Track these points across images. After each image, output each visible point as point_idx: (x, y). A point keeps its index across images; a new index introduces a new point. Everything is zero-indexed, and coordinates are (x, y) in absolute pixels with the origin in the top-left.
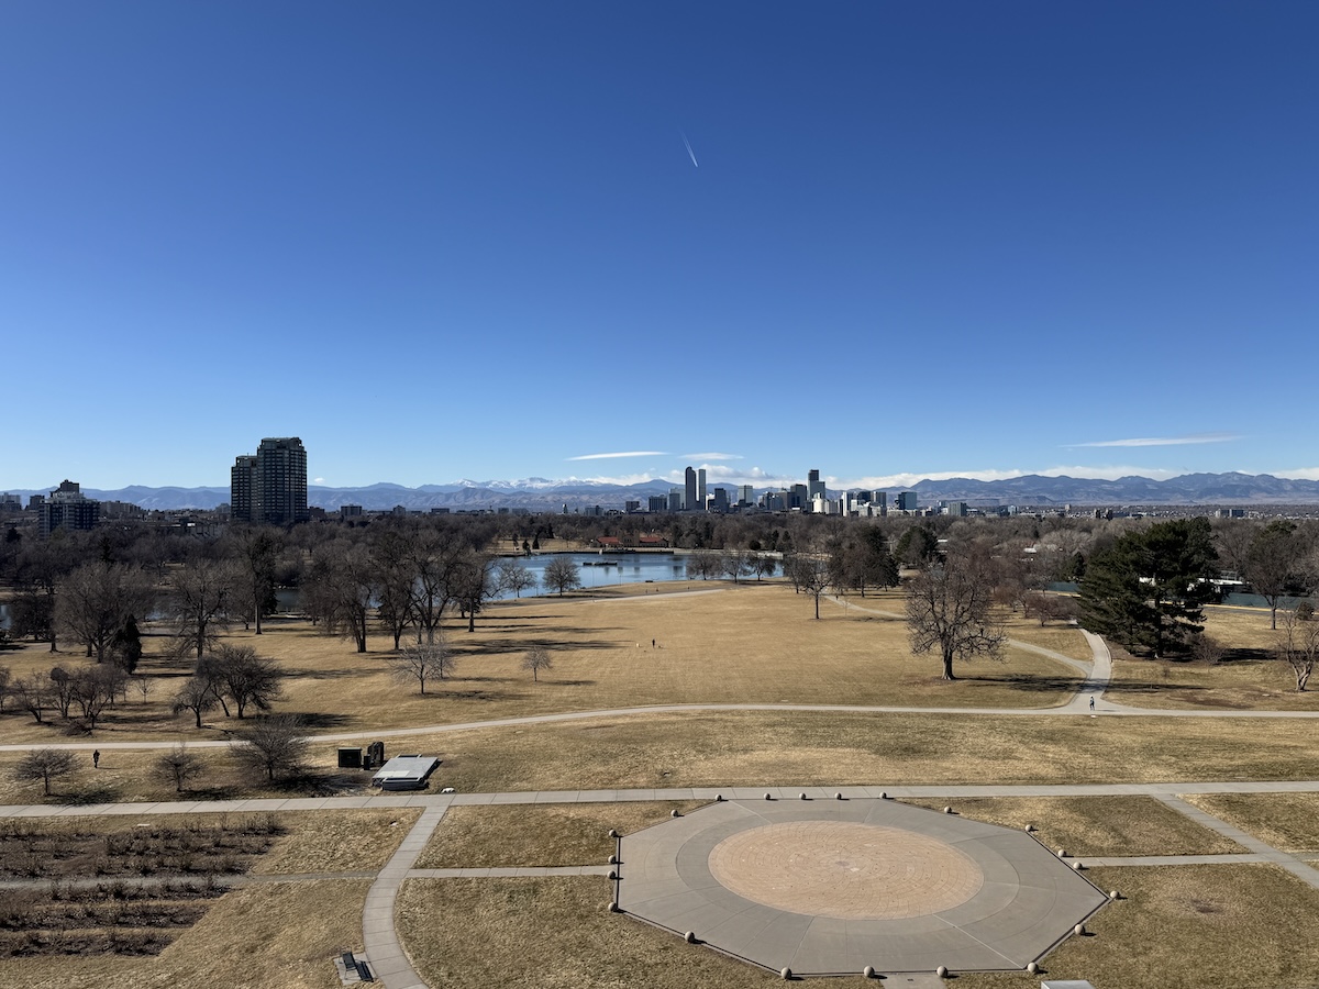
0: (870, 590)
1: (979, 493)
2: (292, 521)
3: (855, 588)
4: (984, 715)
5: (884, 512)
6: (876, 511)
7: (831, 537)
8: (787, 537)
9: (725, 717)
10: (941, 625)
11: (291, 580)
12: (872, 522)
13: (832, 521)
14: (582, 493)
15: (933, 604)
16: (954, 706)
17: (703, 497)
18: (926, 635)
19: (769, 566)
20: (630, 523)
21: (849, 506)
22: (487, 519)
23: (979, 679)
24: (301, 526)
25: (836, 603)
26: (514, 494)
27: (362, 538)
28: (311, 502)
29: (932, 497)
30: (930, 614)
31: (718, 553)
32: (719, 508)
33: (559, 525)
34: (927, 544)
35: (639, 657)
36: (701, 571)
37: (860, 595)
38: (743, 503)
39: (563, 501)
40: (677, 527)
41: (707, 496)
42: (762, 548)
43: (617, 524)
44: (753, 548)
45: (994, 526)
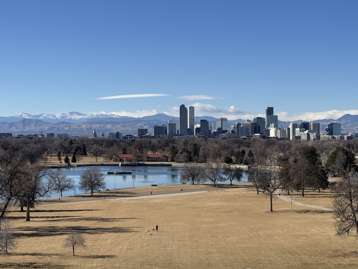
0: (308, 191)
3: (298, 189)
5: (318, 137)
6: (313, 136)
7: (281, 154)
8: (251, 154)
12: (310, 144)
13: (283, 144)
14: (107, 123)
15: (351, 201)
17: (192, 126)
18: (346, 223)
19: (238, 174)
20: (141, 144)
21: (294, 133)
22: (39, 141)
25: (285, 200)
26: (59, 124)
29: (352, 126)
30: (349, 208)
31: (203, 165)
32: (203, 134)
33: (91, 146)
34: (347, 159)
35: (147, 239)
36: (191, 178)
37: (300, 195)
38: (220, 130)
39: (93, 128)
40: (174, 147)
41: (195, 126)
42: (233, 162)
43: (132, 145)
44: (227, 162)
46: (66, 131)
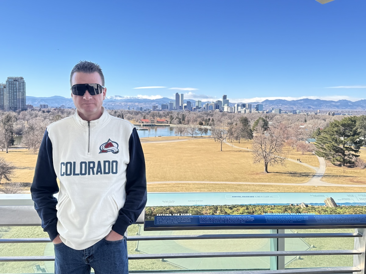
0: (242, 140)
1: (286, 105)
2: (20, 110)
3: (237, 139)
4: (277, 185)
5: (250, 112)
6: (247, 111)
7: (229, 121)
8: (213, 120)
10: (264, 153)
11: (20, 133)
12: (245, 116)
13: (230, 115)
14: (135, 102)
15: (262, 145)
16: (266, 182)
17: (182, 104)
18: (259, 157)
19: (206, 131)
20: (154, 114)
21: (237, 109)
23: (277, 173)
24: (24, 112)
25: (228, 144)
26: (109, 102)
27: (48, 117)
28: (28, 103)
29: (269, 106)
30: (260, 149)
31: (186, 126)
32: (188, 109)
33: (126, 114)
34: (265, 124)
35: (153, 164)
36: (180, 133)
37: (238, 142)
38: (198, 107)
39: (128, 105)
40: (171, 116)
41: (184, 104)
42: (204, 124)
43: (149, 114)
44: (200, 124)
45: (290, 117)
46: (113, 106)
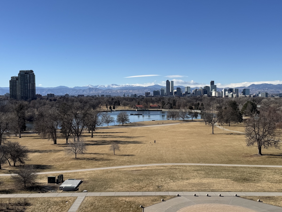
0: (232, 123)
1: (272, 89)
2: (31, 99)
3: (227, 123)
4: (272, 168)
5: (238, 96)
6: (235, 95)
7: (218, 105)
8: (202, 105)
9: (180, 167)
10: (258, 136)
11: (31, 119)
12: (233, 100)
13: (219, 99)
14: (130, 90)
15: (255, 128)
16: (261, 164)
17: (172, 91)
18: (252, 140)
19: (196, 115)
21: (225, 94)
22: (97, 99)
23: (271, 155)
24: (34, 101)
25: (219, 128)
26: (106, 90)
27: (55, 105)
28: (37, 93)
29: (255, 90)
30: (254, 132)
31: (178, 110)
32: (178, 95)
33: (122, 101)
34: (253, 107)
35: (150, 147)
36: (172, 117)
37: (228, 125)
38: (187, 93)
39: (123, 92)
40: (163, 102)
41: (174, 91)
42: (193, 109)
43: (142, 100)
44: (190, 109)
45: (277, 101)
46: (110, 93)
